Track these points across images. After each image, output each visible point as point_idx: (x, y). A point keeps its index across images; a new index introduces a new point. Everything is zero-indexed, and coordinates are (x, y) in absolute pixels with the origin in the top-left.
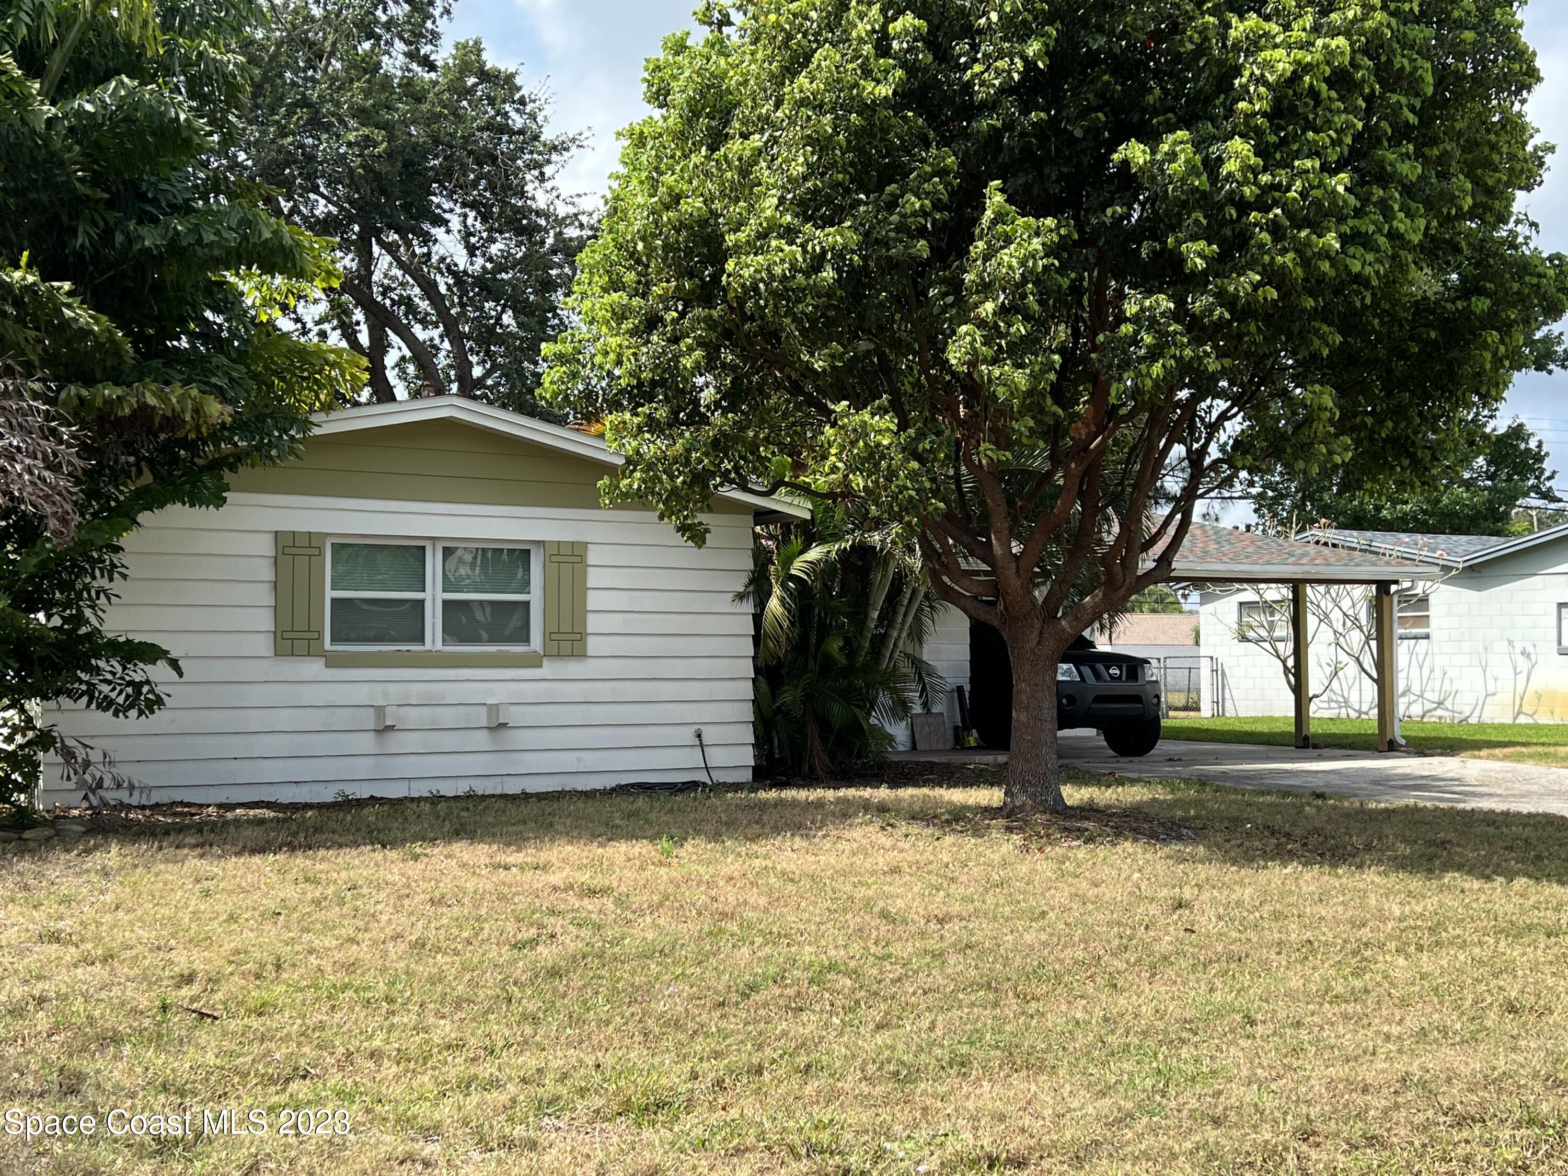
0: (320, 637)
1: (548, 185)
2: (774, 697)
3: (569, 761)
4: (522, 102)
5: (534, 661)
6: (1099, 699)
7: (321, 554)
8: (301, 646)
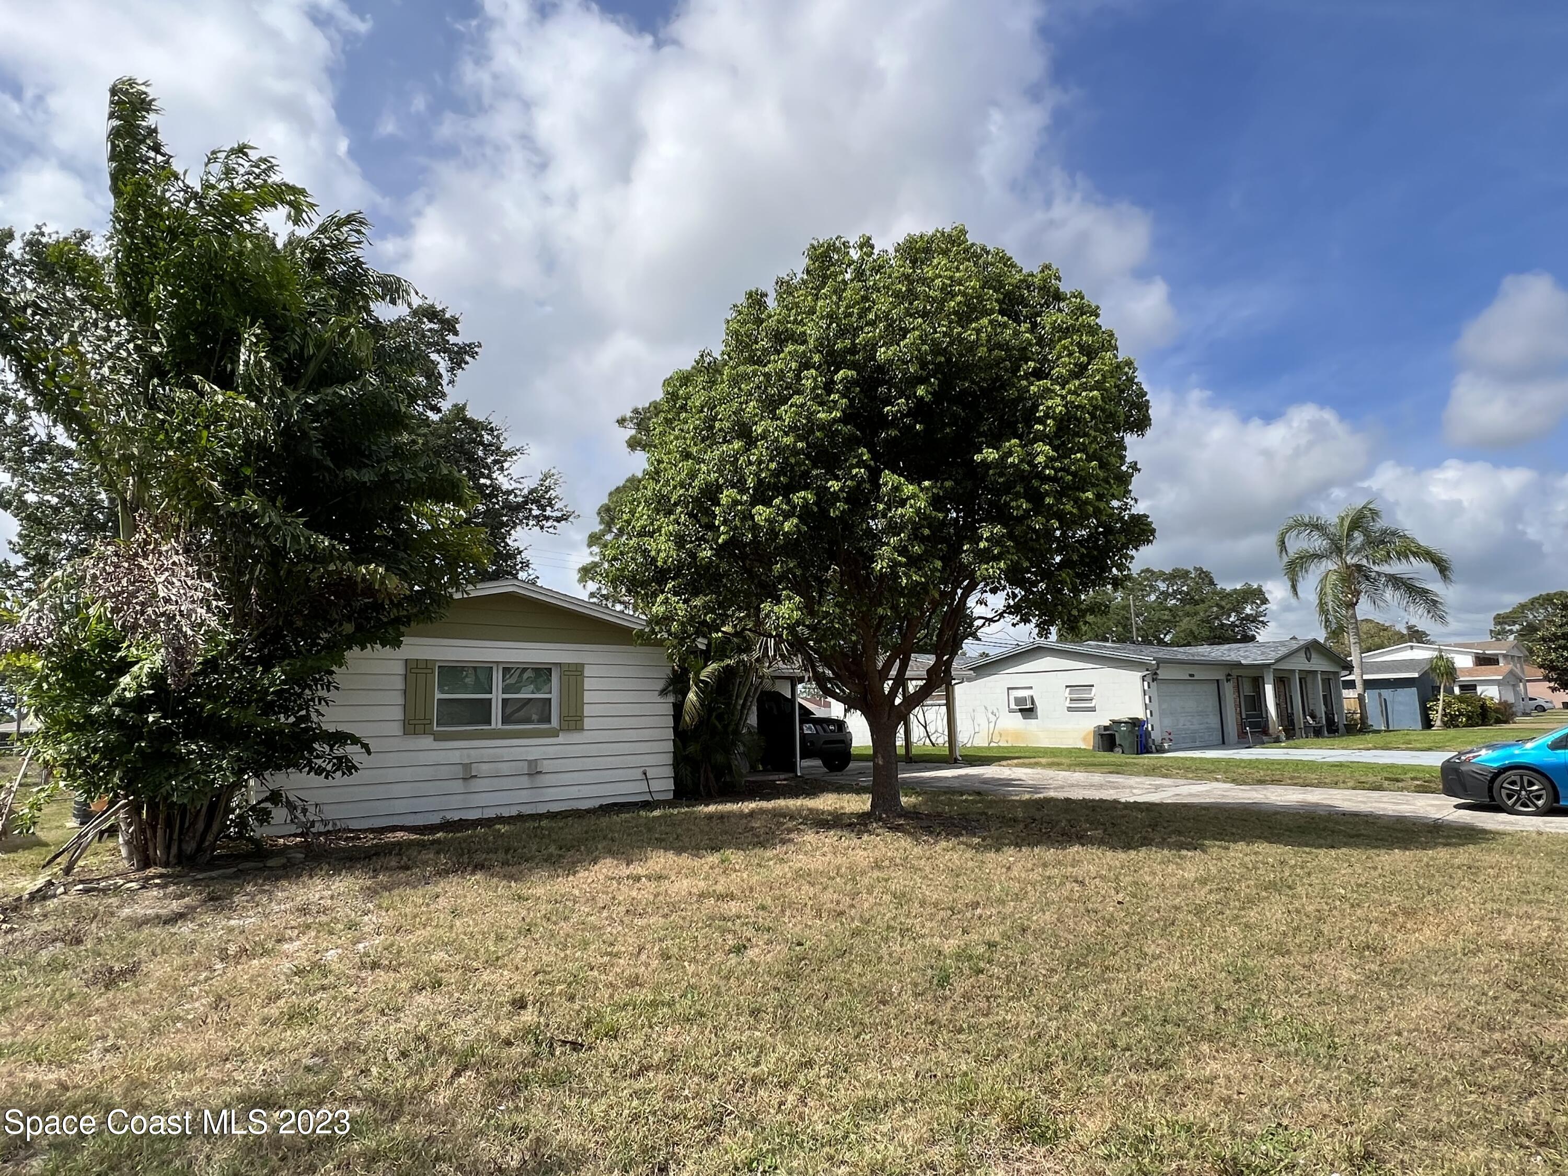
0: (431, 723)
1: (506, 473)
2: (685, 748)
3: (574, 792)
4: (492, 430)
5: (554, 733)
6: (826, 742)
7: (433, 672)
8: (420, 728)
